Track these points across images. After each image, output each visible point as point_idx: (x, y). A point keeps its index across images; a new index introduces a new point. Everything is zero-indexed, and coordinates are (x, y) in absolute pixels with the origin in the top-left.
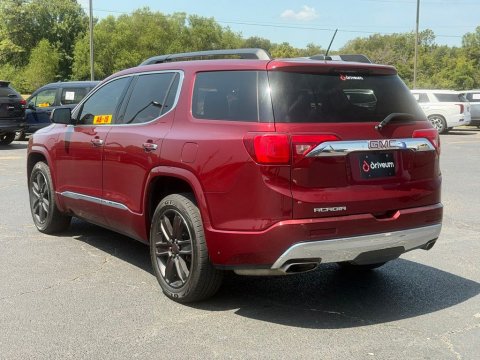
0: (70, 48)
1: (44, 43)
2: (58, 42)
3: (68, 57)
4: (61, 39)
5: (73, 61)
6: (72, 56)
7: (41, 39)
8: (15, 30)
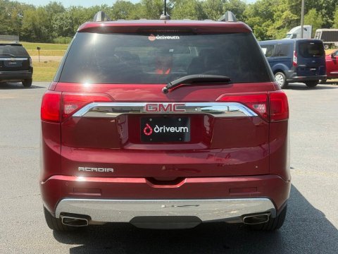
0: (332, 14)
1: (313, 12)
2: (324, 10)
3: (330, 21)
4: (326, 8)
5: (333, 23)
6: (333, 19)
7: (311, 9)
8: (293, 4)
